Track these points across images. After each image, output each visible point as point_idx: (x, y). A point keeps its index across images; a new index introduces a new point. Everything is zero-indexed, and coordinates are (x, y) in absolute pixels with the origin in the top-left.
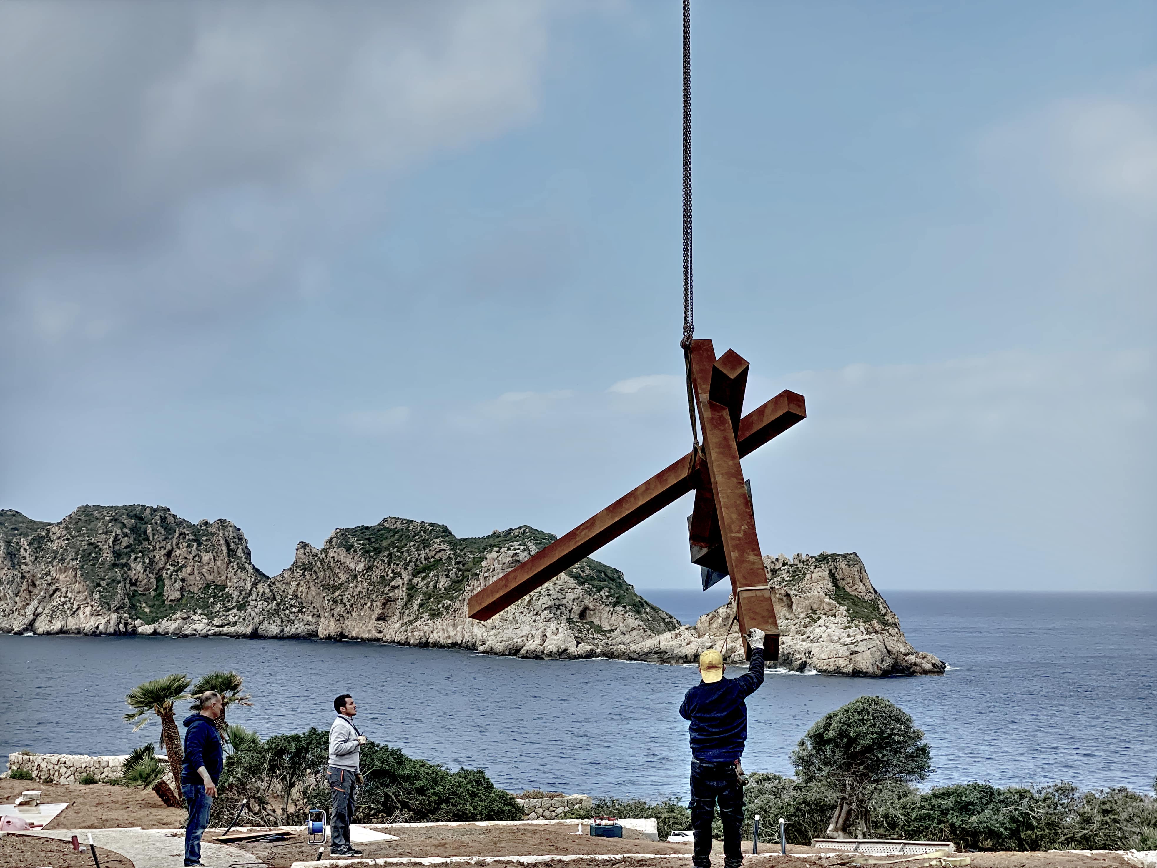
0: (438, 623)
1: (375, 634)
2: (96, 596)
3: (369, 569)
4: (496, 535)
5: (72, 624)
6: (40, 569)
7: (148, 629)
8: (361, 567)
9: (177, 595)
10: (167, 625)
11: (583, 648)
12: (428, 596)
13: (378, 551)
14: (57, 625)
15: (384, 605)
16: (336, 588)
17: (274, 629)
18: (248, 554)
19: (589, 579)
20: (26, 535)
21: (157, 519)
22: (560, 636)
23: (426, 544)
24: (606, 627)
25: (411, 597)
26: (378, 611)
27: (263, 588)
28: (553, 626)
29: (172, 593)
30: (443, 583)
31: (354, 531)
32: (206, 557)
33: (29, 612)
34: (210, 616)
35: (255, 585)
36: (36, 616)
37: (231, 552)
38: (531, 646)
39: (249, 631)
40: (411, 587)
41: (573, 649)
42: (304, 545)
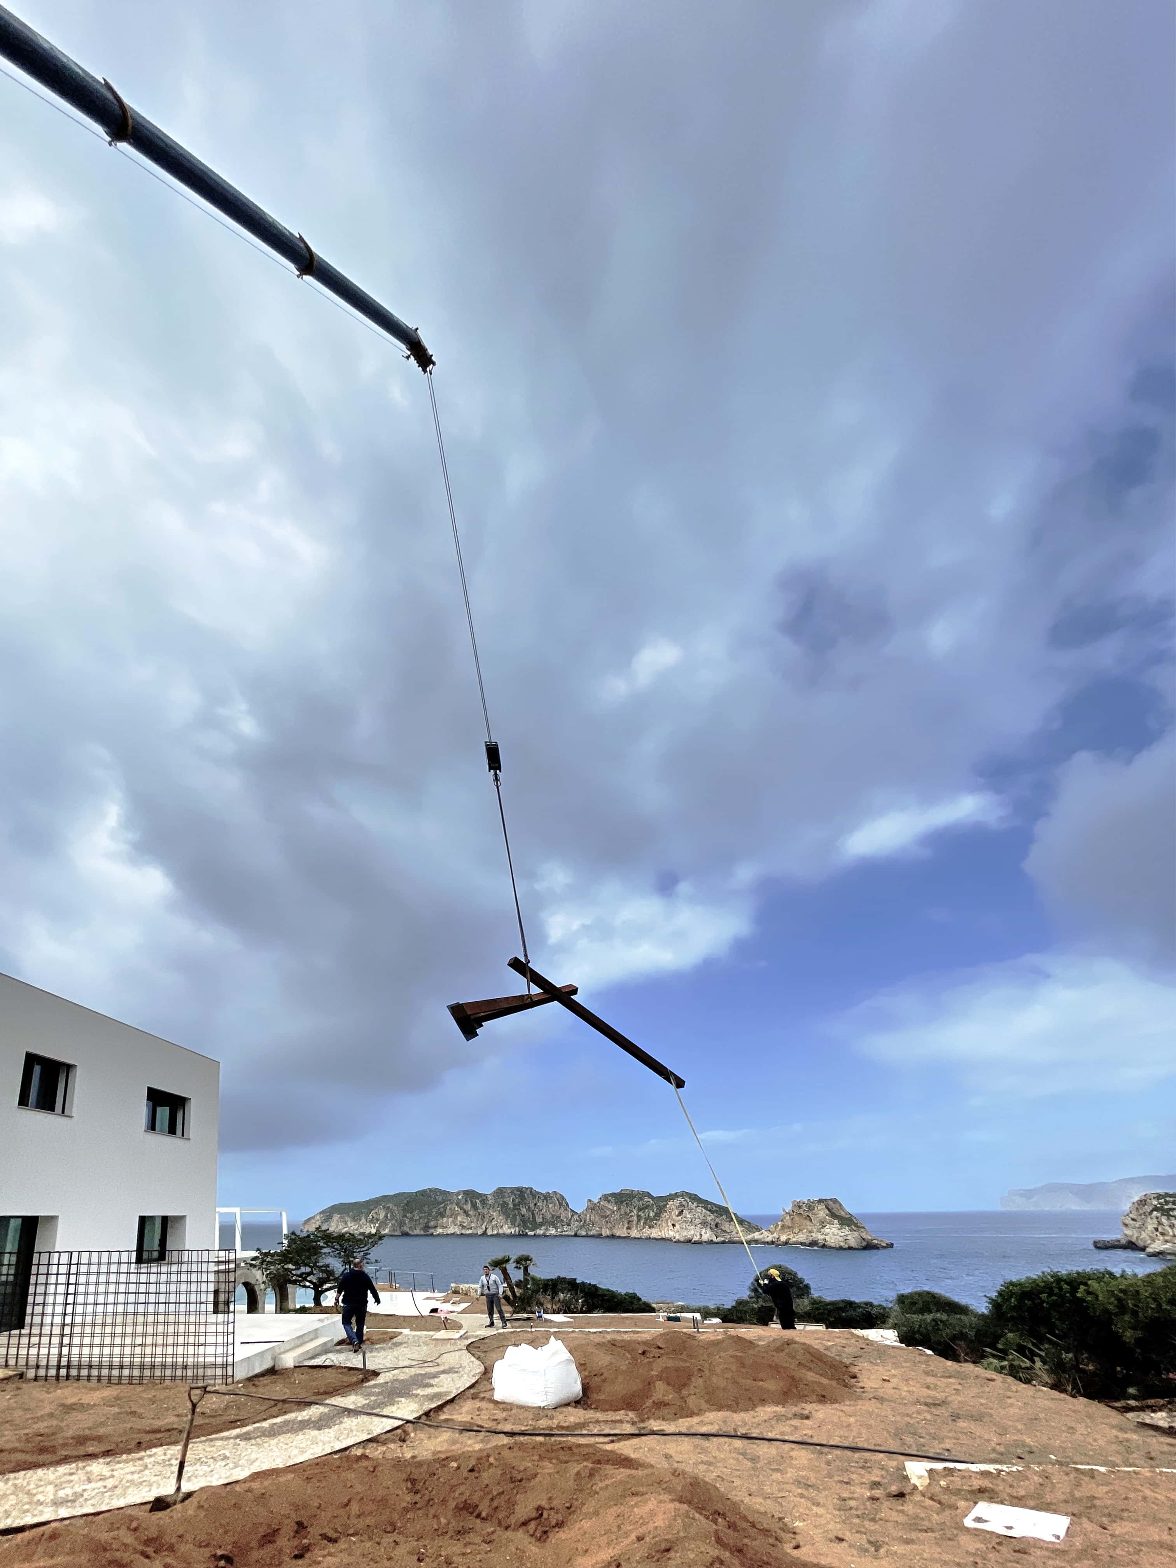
0: (653, 1230)
1: (626, 1235)
2: (509, 1221)
3: (619, 1209)
4: (670, 1195)
5: (501, 1231)
6: (485, 1211)
7: (532, 1233)
8: (615, 1208)
9: (541, 1220)
10: (540, 1232)
11: (720, 1239)
12: (646, 1219)
13: (622, 1202)
14: (495, 1232)
15: (628, 1223)
16: (606, 1217)
17: (584, 1233)
18: (567, 1204)
19: (716, 1211)
20: (478, 1199)
21: (528, 1192)
22: (708, 1234)
23: (641, 1199)
24: (728, 1231)
25: (639, 1220)
26: (626, 1225)
27: (576, 1217)
28: (704, 1230)
29: (539, 1220)
30: (652, 1214)
31: (610, 1195)
32: (550, 1206)
33: (484, 1227)
34: (556, 1228)
35: (572, 1216)
36: (486, 1229)
37: (561, 1204)
38: (696, 1238)
39: (573, 1234)
40: (639, 1217)
41: (715, 1239)
42: (590, 1201)
